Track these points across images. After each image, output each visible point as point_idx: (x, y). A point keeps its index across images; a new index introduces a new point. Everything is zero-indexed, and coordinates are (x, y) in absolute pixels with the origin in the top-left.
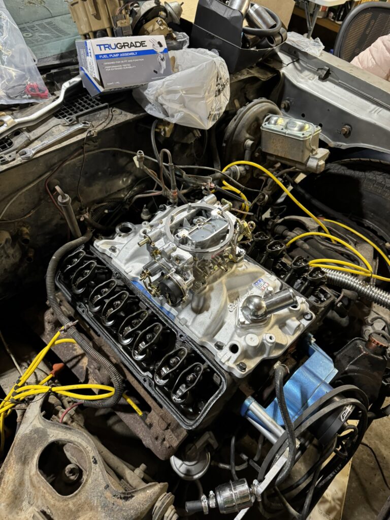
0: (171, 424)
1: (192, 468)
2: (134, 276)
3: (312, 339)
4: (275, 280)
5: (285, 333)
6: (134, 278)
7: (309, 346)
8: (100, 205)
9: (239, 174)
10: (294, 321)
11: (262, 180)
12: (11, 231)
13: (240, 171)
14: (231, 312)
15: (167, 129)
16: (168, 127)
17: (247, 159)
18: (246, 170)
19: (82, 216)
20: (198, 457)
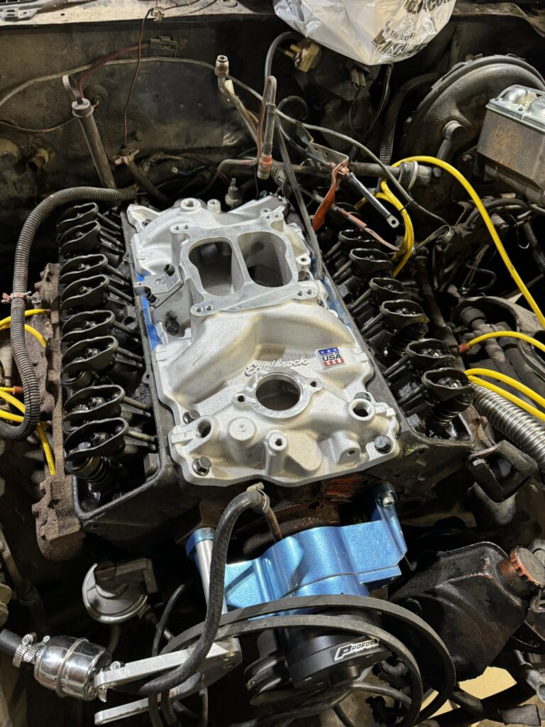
0: (60, 503)
1: (104, 603)
2: (146, 268)
3: (387, 496)
4: (365, 361)
5: (325, 452)
6: (144, 270)
7: (375, 507)
8: (168, 157)
9: (413, 179)
10: (351, 438)
11: (462, 208)
12: (22, 147)
13: (418, 173)
14: (246, 375)
15: (305, 53)
16: (307, 50)
17: (441, 156)
18: (432, 174)
19: (121, 157)
20: (118, 590)
